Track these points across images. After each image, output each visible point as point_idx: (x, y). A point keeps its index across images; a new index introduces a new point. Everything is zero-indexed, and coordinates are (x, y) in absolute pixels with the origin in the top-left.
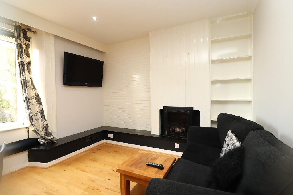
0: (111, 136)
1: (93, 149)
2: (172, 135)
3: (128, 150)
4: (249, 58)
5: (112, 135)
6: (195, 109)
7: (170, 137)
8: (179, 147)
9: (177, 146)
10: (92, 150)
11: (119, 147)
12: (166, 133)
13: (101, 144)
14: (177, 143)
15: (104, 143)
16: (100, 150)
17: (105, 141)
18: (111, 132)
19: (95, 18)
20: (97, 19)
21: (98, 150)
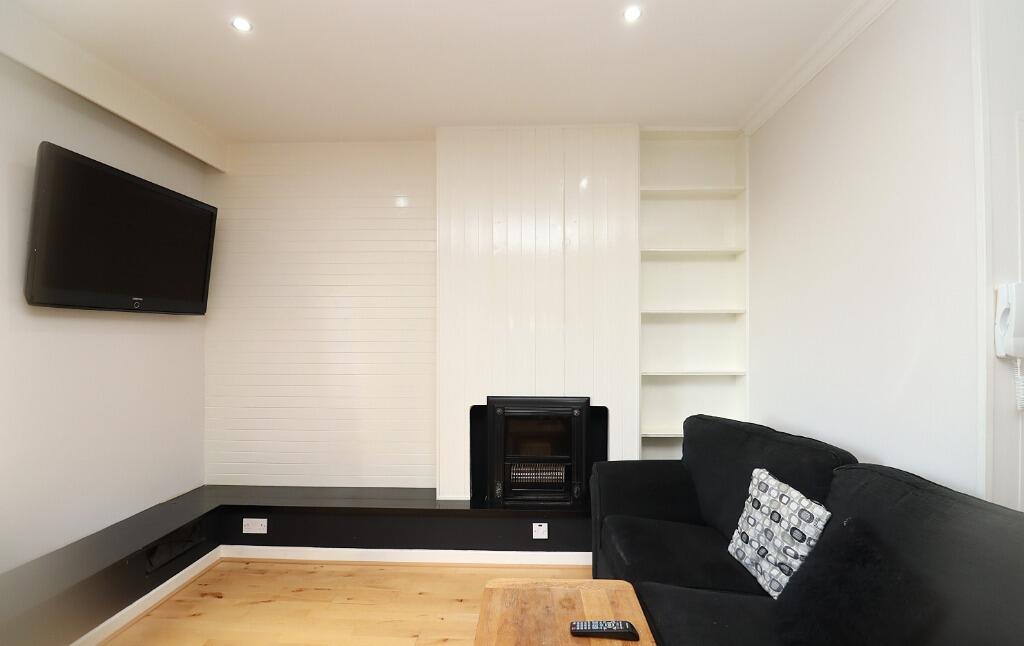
0: (256, 526)
1: (176, 598)
2: (521, 493)
3: (350, 575)
4: (733, 256)
5: (264, 522)
6: (593, 403)
7: (512, 503)
8: (546, 533)
9: (540, 531)
10: (177, 604)
11: (301, 567)
12: (499, 490)
13: (209, 570)
14: (540, 520)
15: (223, 560)
16: (220, 597)
17: (224, 551)
18: (255, 512)
19: (242, 25)
20: (252, 28)
21: (205, 598)
